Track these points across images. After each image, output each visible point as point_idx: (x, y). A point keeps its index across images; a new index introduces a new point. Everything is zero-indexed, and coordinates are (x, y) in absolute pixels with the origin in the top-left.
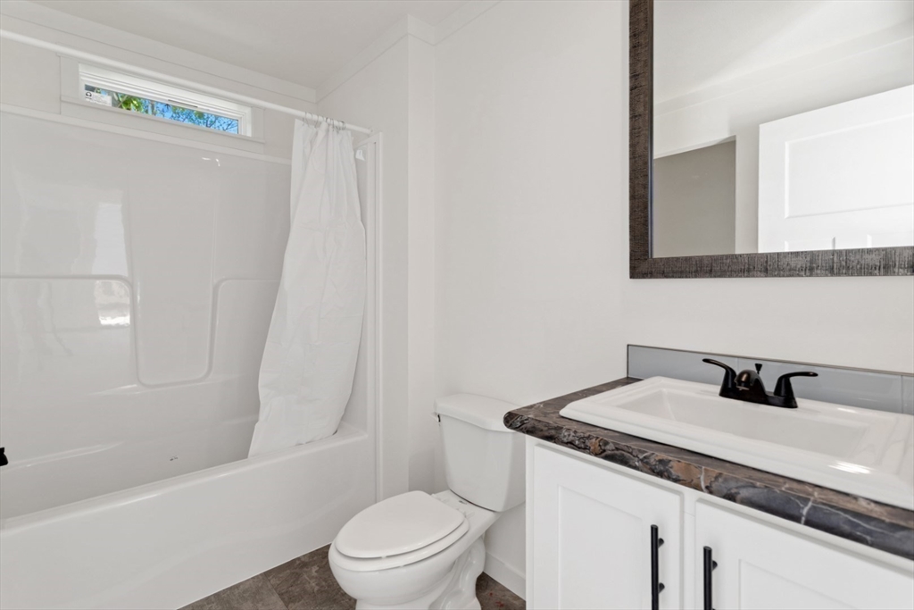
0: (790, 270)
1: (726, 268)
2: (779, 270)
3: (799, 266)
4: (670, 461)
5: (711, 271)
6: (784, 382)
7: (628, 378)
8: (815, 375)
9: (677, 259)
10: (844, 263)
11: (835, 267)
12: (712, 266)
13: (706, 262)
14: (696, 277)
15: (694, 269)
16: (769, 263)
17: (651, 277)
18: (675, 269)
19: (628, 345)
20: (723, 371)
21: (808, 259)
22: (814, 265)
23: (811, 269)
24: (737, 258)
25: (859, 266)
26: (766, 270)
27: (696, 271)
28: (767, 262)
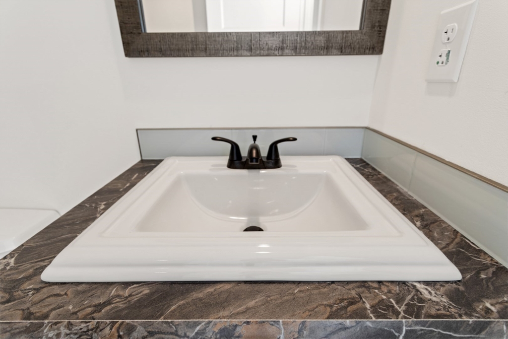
0: (268, 49)
1: (219, 46)
2: (261, 50)
3: (274, 46)
4: (236, 326)
5: (206, 49)
6: (273, 148)
7: (142, 161)
8: (295, 139)
9: (173, 34)
10: (303, 44)
11: (298, 47)
12: (206, 44)
13: (201, 39)
14: (193, 56)
15: (190, 47)
16: (253, 42)
17: (148, 56)
18: (173, 47)
19: (137, 130)
20: (229, 146)
21: (281, 39)
22: (285, 45)
23: (282, 49)
24: (227, 36)
25: (312, 47)
26: (251, 50)
27: (193, 50)
28: (251, 40)
